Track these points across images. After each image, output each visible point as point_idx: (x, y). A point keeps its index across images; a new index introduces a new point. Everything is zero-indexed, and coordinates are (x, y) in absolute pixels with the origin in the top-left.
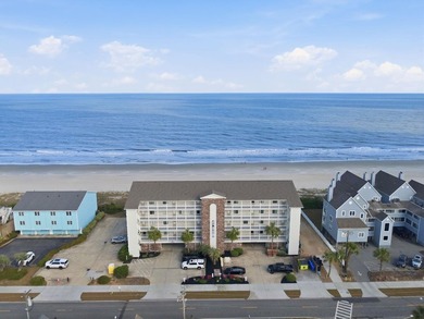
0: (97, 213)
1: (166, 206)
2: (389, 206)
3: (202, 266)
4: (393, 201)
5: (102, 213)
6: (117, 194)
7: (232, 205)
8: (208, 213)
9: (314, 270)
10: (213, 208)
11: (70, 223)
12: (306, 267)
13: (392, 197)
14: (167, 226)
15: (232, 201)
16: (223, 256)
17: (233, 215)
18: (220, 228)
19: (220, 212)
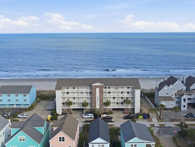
0: (36, 99)
1: (75, 89)
2: (189, 92)
3: (92, 117)
4: (192, 90)
5: (39, 99)
6: (45, 91)
7: (107, 89)
8: (95, 93)
9: (145, 118)
10: (98, 90)
11: (25, 100)
12: (142, 117)
13: (191, 88)
14: (75, 100)
15: (107, 87)
16: (103, 114)
17: (108, 94)
18: (101, 100)
19: (101, 92)
